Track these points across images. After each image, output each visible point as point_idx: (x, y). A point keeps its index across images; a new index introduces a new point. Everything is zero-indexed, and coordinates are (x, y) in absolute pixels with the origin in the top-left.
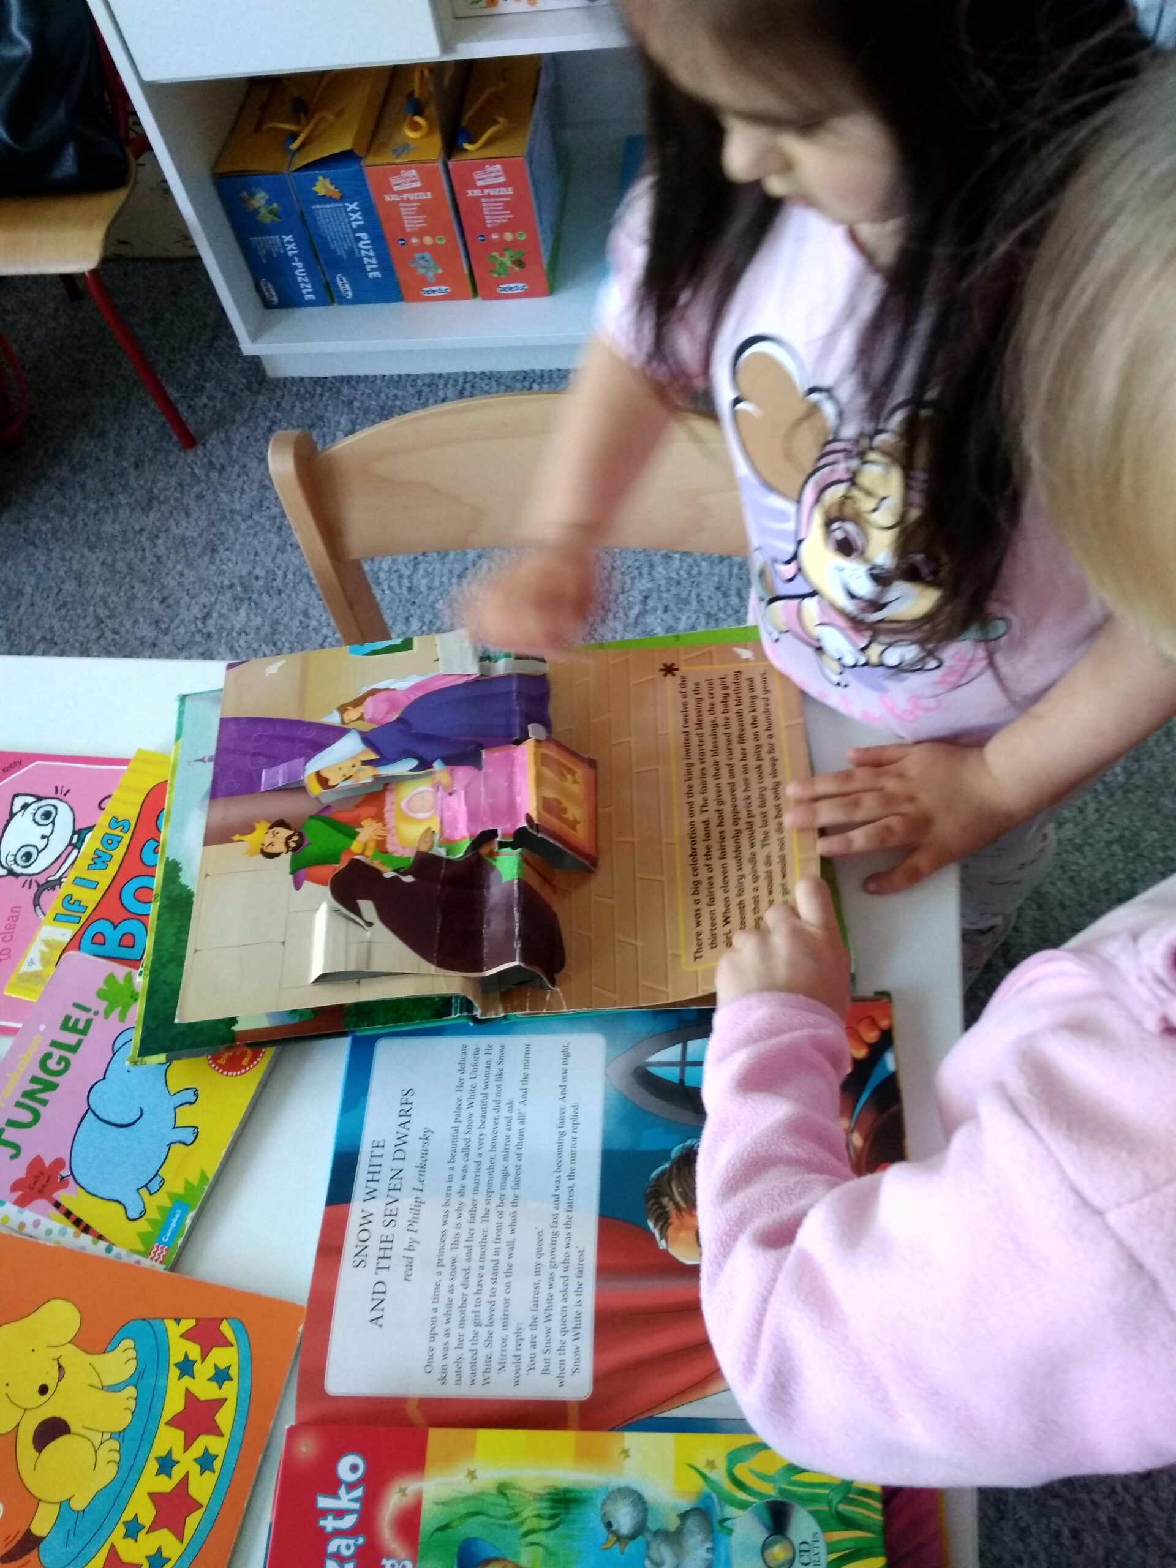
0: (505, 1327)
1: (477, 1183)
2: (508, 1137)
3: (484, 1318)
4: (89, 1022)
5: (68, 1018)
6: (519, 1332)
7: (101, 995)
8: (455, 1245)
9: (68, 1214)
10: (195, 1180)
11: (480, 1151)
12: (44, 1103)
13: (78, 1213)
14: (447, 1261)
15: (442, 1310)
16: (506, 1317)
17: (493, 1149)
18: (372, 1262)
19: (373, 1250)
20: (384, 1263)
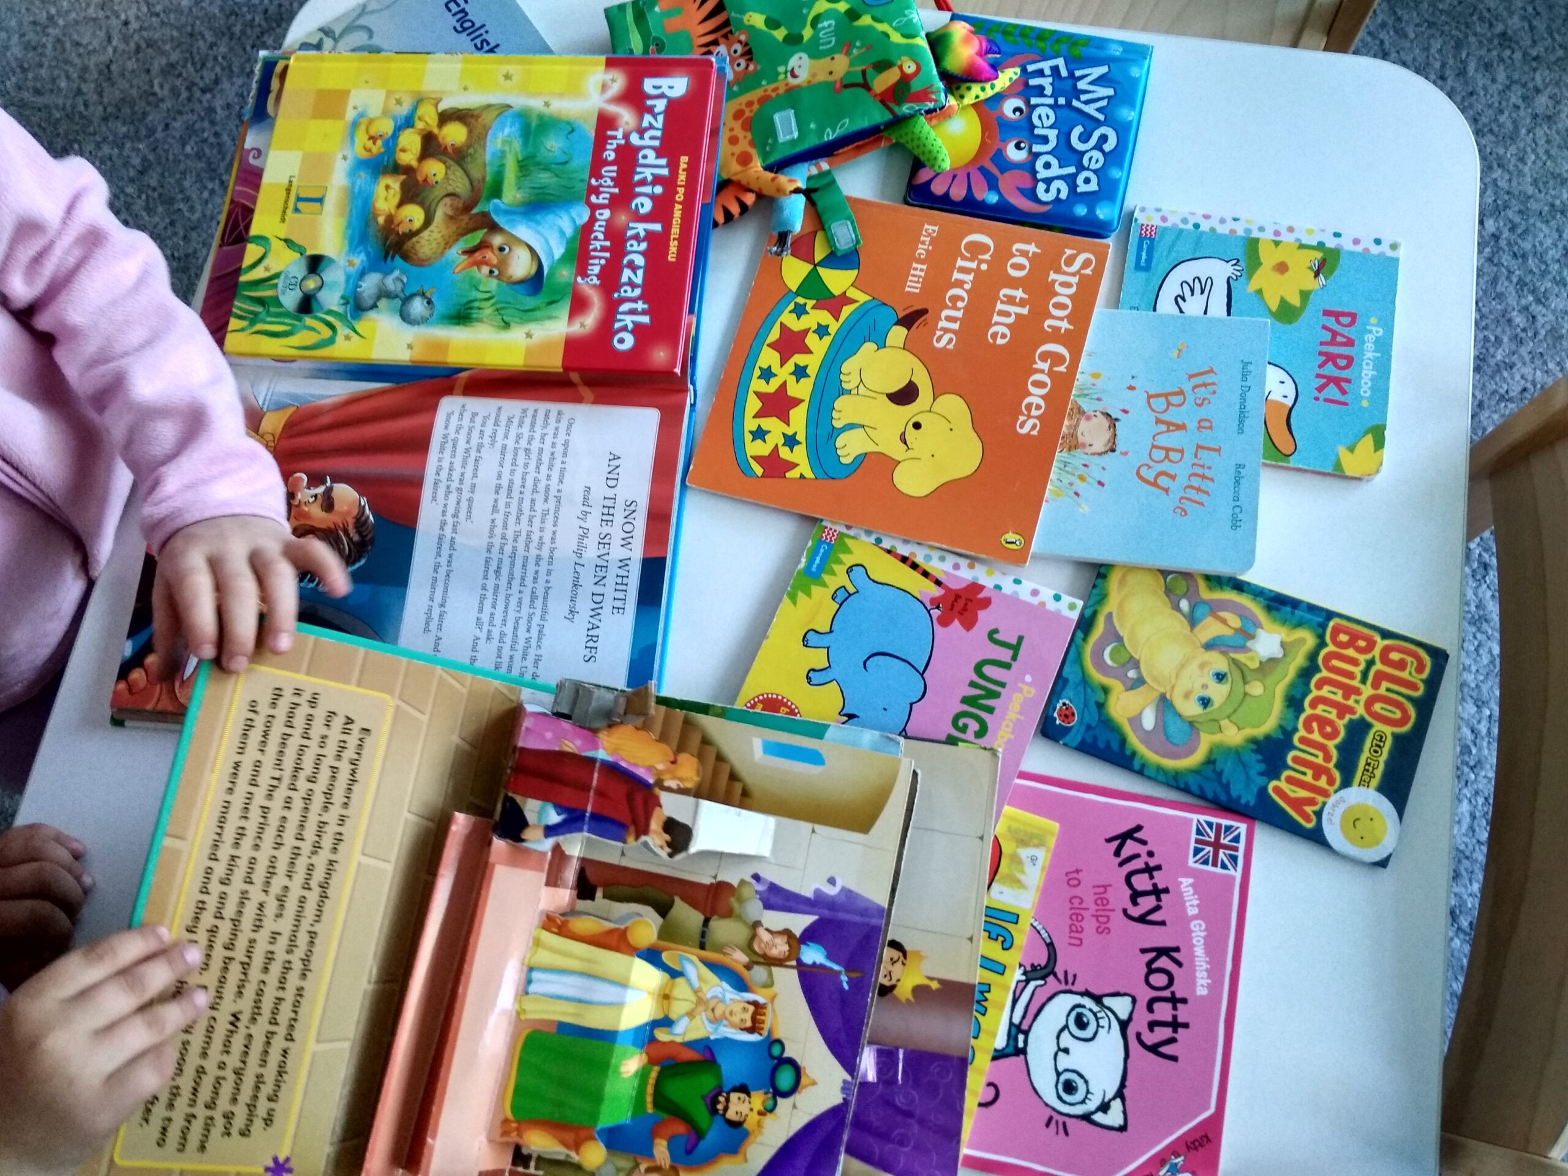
0: (504, 447)
1: (524, 566)
2: (494, 607)
3: (522, 454)
6: (493, 442)
8: (545, 514)
10: (802, 597)
11: (520, 595)
14: (552, 501)
15: (557, 462)
16: (503, 453)
17: (508, 597)
18: (620, 504)
19: (619, 515)
20: (609, 503)
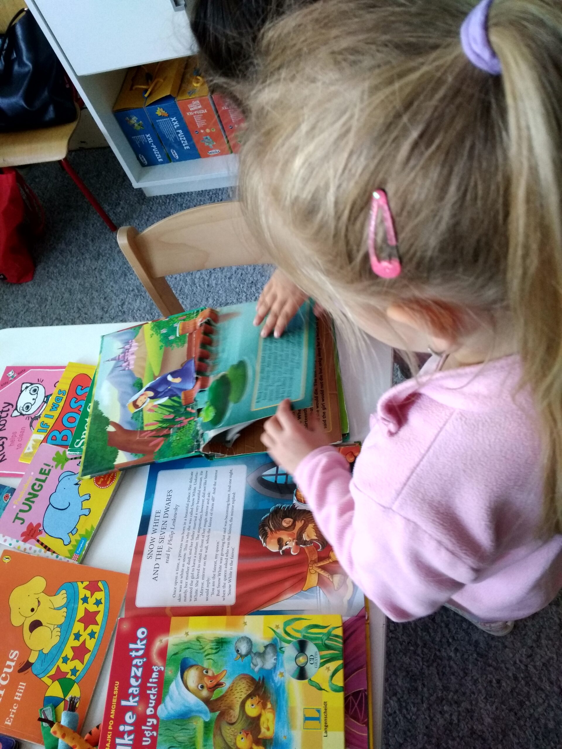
0: (203, 579)
1: (195, 525)
2: (208, 507)
3: (195, 576)
4: (50, 470)
5: (42, 469)
6: (208, 581)
7: (54, 459)
8: (186, 549)
9: (42, 544)
10: (89, 529)
11: (197, 513)
12: (33, 502)
13: (46, 543)
14: (182, 554)
15: (180, 573)
16: (203, 575)
17: (202, 512)
18: (154, 557)
19: (155, 552)
20: (159, 557)
